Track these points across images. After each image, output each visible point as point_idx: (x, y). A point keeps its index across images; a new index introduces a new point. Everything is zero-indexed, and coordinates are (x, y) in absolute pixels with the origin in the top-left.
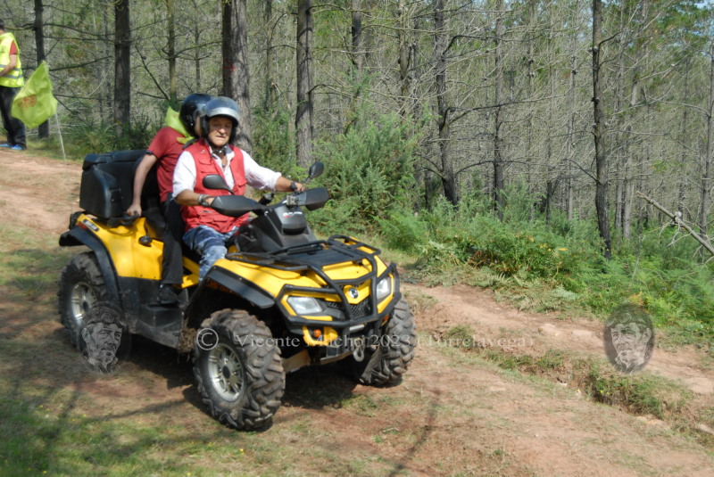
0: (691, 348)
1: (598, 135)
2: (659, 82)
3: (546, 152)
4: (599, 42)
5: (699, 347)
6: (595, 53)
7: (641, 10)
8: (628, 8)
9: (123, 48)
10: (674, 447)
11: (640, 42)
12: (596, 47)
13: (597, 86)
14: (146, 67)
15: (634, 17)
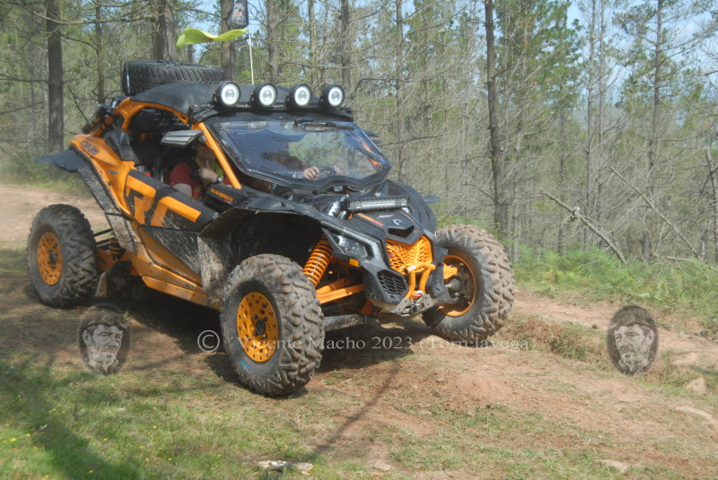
0: (605, 304)
1: (495, 159)
2: (540, 129)
3: (444, 186)
4: (492, 75)
5: (612, 302)
6: (490, 85)
7: (522, 65)
8: (510, 62)
9: (56, 89)
10: (601, 377)
11: (523, 93)
12: (490, 80)
13: (493, 115)
14: (78, 107)
15: (516, 72)
